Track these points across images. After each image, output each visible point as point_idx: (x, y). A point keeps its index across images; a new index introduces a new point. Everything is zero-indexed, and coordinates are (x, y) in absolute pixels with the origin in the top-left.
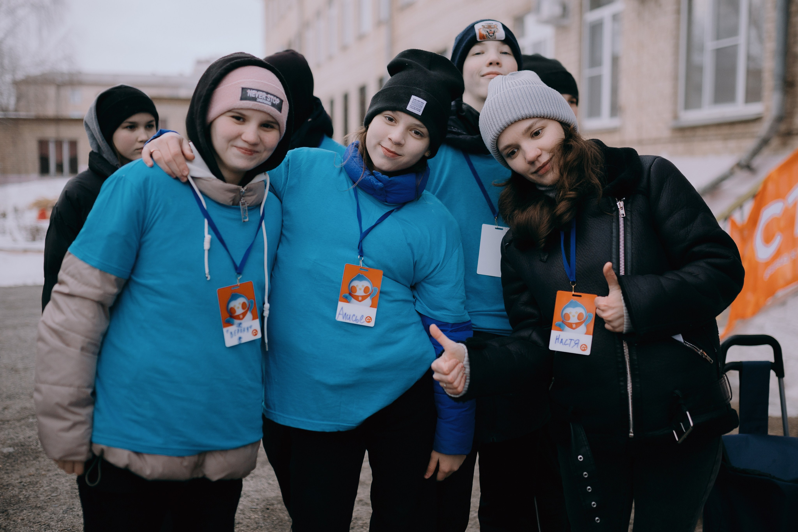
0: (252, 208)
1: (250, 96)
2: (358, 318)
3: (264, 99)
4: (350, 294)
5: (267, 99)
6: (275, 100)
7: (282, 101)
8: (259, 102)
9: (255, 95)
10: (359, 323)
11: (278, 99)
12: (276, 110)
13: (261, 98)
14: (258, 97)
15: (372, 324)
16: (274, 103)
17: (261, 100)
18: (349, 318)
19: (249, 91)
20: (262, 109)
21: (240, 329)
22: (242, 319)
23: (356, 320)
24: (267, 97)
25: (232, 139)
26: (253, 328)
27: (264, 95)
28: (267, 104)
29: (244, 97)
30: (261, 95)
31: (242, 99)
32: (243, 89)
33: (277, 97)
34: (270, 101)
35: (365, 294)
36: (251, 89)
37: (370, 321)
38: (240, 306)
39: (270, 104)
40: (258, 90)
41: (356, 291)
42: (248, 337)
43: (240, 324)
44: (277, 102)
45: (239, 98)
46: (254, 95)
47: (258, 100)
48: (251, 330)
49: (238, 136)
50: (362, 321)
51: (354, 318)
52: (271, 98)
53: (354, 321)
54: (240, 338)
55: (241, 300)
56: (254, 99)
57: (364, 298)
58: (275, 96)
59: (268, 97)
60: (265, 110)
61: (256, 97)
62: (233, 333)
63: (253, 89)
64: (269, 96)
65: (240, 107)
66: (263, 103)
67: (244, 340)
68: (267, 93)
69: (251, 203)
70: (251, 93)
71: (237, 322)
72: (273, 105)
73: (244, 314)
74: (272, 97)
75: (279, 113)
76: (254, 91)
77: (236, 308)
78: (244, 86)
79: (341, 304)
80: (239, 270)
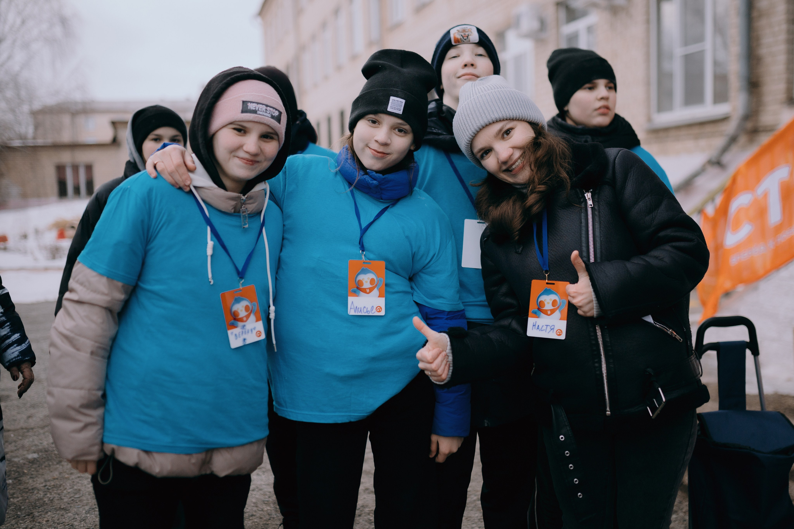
0: (254, 215)
1: (250, 108)
2: (369, 309)
3: (264, 111)
4: (358, 288)
5: (267, 112)
6: (274, 113)
7: (280, 113)
8: (260, 114)
9: (256, 108)
10: (371, 314)
11: (277, 111)
12: (275, 121)
13: (261, 110)
14: (258, 110)
15: (383, 313)
16: (274, 115)
17: (261, 113)
18: (361, 310)
19: (249, 104)
20: (262, 121)
21: (244, 331)
22: (246, 321)
23: (367, 312)
24: (266, 110)
25: (234, 151)
26: (257, 330)
27: (264, 107)
28: (267, 116)
29: (245, 110)
30: (261, 108)
31: (243, 112)
32: (243, 102)
33: (276, 110)
34: (270, 113)
35: (371, 286)
36: (251, 102)
37: (381, 310)
38: (244, 309)
39: (270, 116)
40: (258, 103)
41: (362, 285)
42: (252, 338)
43: (244, 326)
44: (276, 114)
45: (240, 111)
46: (254, 108)
47: (258, 112)
48: (254, 332)
49: (240, 147)
50: (373, 312)
51: (365, 310)
52: (270, 111)
53: (366, 313)
54: (244, 340)
55: (244, 303)
56: (255, 112)
57: (371, 290)
58: (274, 108)
59: (268, 110)
60: (265, 122)
61: (256, 109)
62: (238, 335)
63: (253, 102)
64: (268, 108)
65: (241, 120)
66: (263, 115)
67: (248, 342)
68: (267, 106)
69: (252, 211)
70: (251, 106)
71: (240, 324)
72: (273, 117)
73: (248, 317)
74: (271, 109)
75: (278, 124)
76: (254, 104)
77: (239, 311)
78: (245, 100)
79: (351, 299)
80: (241, 274)
